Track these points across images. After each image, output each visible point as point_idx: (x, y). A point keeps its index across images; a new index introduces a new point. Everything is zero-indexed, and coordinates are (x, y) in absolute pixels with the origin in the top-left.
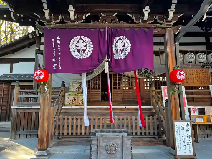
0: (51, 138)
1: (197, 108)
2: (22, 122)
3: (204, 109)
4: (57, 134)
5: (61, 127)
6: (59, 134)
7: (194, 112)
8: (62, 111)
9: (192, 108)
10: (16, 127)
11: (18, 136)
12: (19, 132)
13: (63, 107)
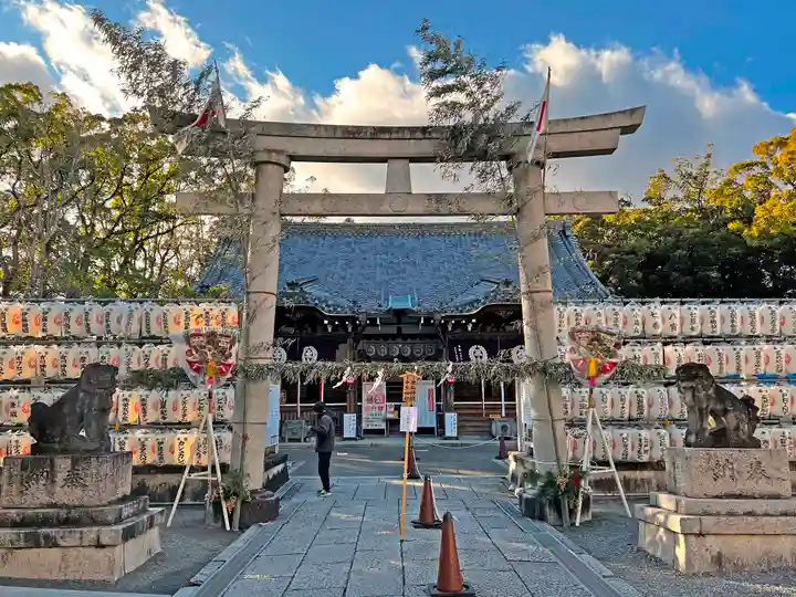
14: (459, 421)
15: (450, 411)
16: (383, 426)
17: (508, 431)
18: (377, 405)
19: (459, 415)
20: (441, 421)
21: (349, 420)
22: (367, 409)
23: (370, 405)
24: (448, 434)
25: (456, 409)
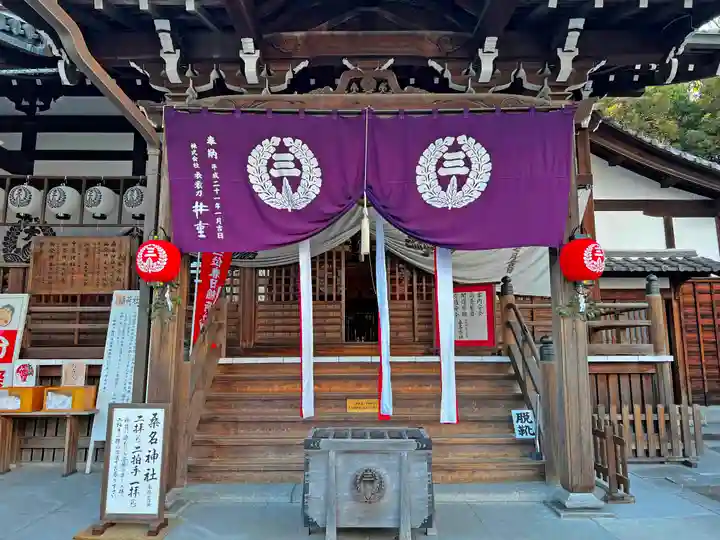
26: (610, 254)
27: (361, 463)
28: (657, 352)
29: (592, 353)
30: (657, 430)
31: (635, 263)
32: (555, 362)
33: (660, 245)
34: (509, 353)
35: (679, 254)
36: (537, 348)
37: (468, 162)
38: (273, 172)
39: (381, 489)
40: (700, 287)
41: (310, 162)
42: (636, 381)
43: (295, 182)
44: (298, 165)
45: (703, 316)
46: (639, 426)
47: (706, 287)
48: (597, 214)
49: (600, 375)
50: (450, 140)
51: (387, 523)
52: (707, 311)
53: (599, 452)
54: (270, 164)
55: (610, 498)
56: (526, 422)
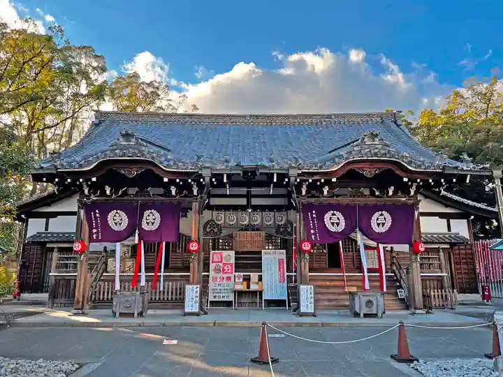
0: (87, 303)
1: (242, 274)
2: (60, 290)
3: (250, 275)
4: (93, 299)
5: (97, 293)
6: (95, 298)
7: (239, 278)
8: (102, 278)
9: (237, 274)
10: (54, 296)
11: (55, 305)
12: (56, 301)
13: (104, 274)
14: (316, 293)
15: (306, 284)
16: (231, 298)
17: (374, 307)
18: (225, 276)
19: (316, 287)
20: (294, 294)
21: (192, 292)
22: (215, 279)
23: (218, 275)
24: (303, 309)
25: (312, 280)
26: (426, 234)
27: (367, 298)
28: (442, 272)
29: (422, 273)
30: (442, 298)
31: (435, 238)
32: (410, 275)
33: (446, 230)
34: (394, 272)
35: (453, 234)
36: (405, 271)
37: (385, 219)
38: (332, 221)
39: (373, 304)
40: (461, 247)
41: (342, 218)
42: (435, 282)
43: (338, 224)
44: (338, 219)
45: (463, 259)
46: (436, 296)
47: (464, 247)
48: (420, 218)
49: (424, 280)
50: (380, 212)
51: (374, 312)
52: (464, 257)
53: (424, 301)
54: (331, 219)
55: (427, 312)
56: (402, 294)
